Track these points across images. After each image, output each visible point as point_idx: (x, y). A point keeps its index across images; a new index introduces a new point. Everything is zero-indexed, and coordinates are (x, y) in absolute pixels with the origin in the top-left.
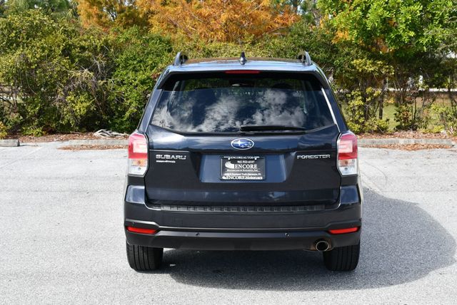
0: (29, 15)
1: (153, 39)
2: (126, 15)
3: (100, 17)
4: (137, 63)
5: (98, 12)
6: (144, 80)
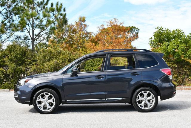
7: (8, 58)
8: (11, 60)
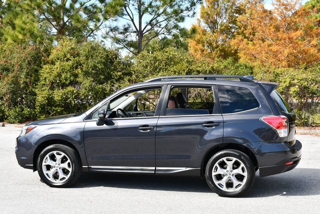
2: (220, 50)
3: (203, 51)
5: (202, 48)
7: (82, 69)
8: (87, 74)
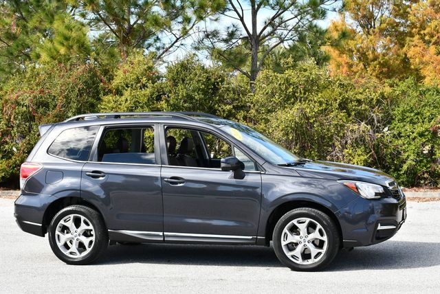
0: (305, 70)
1: (429, 90)
4: (414, 116)
5: (348, 60)
6: (423, 132)
7: (167, 101)
